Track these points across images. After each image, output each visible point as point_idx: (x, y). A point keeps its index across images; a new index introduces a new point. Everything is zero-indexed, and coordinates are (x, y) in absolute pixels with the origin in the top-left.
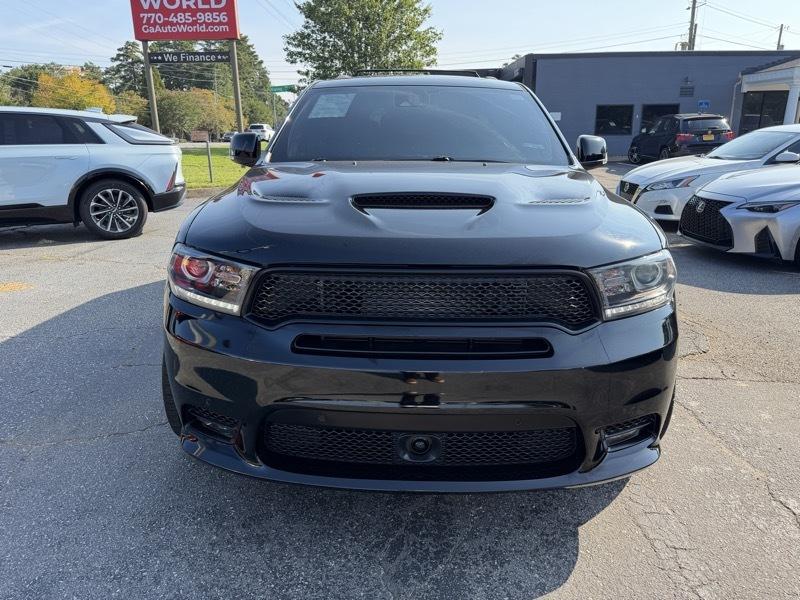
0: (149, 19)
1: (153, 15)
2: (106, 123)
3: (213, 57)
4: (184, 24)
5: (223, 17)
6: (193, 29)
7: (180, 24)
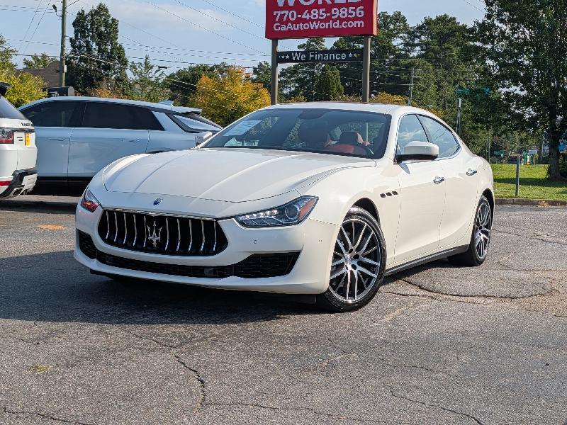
0: (282, 16)
1: (287, 12)
2: (169, 113)
3: (344, 56)
4: (317, 21)
5: (360, 12)
6: (326, 25)
7: (312, 21)
